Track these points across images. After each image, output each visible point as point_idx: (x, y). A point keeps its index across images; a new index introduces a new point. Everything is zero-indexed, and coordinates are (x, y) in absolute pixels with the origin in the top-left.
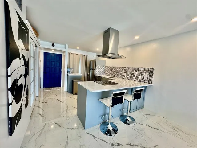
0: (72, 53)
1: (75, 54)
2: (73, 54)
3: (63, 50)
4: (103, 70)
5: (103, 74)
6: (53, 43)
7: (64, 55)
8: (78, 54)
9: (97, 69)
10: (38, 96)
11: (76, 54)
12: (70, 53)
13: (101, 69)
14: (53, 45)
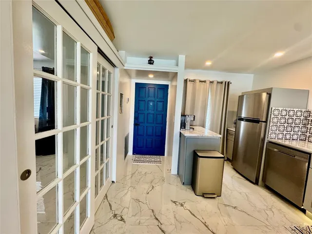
0: (192, 78)
1: (198, 82)
2: (194, 81)
3: (173, 69)
4: (298, 121)
5: (295, 137)
6: (151, 58)
7: (172, 86)
8: (205, 82)
9: (275, 120)
10: (115, 181)
11: (200, 81)
12: (187, 80)
13: (290, 121)
14: (151, 62)
